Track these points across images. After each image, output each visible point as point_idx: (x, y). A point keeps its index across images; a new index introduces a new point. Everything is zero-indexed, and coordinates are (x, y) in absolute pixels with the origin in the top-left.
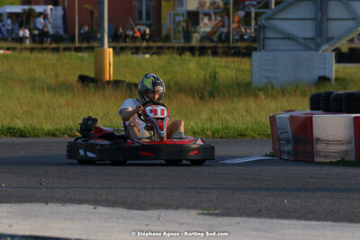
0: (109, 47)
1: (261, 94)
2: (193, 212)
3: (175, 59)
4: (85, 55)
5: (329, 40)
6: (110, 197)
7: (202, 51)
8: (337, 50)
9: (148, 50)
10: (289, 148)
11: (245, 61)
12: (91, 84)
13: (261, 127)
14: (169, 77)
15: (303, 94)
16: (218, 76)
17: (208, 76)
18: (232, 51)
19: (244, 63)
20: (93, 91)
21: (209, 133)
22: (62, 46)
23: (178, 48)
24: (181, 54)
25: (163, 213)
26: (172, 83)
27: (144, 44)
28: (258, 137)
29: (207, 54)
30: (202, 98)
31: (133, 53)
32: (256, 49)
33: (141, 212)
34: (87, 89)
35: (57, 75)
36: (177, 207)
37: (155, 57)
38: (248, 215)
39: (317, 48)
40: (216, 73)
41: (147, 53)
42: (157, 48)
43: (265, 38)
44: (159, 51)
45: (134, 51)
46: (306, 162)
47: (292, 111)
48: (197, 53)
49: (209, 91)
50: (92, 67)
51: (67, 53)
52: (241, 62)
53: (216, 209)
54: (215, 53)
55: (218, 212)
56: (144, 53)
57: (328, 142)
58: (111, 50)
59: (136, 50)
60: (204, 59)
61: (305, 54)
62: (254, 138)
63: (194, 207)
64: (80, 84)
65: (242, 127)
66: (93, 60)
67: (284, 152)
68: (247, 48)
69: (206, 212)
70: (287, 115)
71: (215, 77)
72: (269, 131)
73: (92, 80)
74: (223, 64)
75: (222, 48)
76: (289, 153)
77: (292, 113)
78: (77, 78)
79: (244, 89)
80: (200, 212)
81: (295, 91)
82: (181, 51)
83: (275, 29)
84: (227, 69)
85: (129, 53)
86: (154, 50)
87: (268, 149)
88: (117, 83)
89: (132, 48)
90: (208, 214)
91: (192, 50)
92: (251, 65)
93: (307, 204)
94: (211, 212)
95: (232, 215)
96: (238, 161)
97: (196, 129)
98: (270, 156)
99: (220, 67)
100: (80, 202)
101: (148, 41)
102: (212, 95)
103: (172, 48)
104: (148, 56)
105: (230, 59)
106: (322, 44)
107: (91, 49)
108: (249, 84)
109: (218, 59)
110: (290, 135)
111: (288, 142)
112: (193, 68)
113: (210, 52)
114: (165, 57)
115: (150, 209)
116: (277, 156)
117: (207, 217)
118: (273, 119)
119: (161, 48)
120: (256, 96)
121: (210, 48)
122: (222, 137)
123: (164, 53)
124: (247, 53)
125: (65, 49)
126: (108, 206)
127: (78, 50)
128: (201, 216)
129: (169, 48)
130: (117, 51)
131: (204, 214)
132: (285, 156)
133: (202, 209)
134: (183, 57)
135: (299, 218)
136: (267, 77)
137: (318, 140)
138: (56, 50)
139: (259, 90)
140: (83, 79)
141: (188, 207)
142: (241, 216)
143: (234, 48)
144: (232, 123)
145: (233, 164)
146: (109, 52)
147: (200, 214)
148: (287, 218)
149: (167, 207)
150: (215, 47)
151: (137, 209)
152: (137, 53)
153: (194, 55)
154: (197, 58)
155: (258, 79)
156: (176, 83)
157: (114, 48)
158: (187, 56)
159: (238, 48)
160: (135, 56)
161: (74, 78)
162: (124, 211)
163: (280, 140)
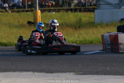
0: (39, 10)
1: (99, 26)
2: (72, 74)
3: (65, 14)
4: (30, 13)
6: (39, 69)
7: (75, 10)
9: (54, 10)
10: (109, 47)
11: (92, 13)
12: (32, 25)
13: (98, 39)
14: (62, 21)
15: (115, 26)
16: (82, 20)
17: (78, 20)
18: (87, 10)
19: (92, 15)
20: (33, 27)
21: (78, 42)
22: (21, 10)
23: (66, 9)
25: (60, 74)
26: (64, 23)
28: (97, 43)
30: (76, 28)
31: (48, 12)
32: (96, 9)
33: (51, 74)
34: (31, 26)
35: (19, 22)
36: (65, 72)
37: (57, 13)
38: (93, 74)
39: (120, 8)
40: (81, 19)
41: (54, 12)
42: (58, 10)
43: (100, 4)
45: (49, 11)
46: (116, 52)
47: (110, 33)
48: (73, 11)
49: (78, 26)
50: (33, 18)
51: (23, 13)
52: (90, 14)
53: (80, 72)
54: (80, 11)
55: (81, 73)
56: (53, 12)
58: (40, 11)
59: (50, 11)
60: (76, 13)
61: (115, 10)
62: (96, 44)
63: (72, 72)
64: (28, 25)
65: (91, 39)
66: (33, 15)
67: (107, 49)
69: (77, 73)
70: (108, 34)
71: (80, 20)
72: (102, 41)
73: (33, 23)
74: (83, 15)
75: (83, 9)
76: (109, 49)
77: (110, 34)
78: (26, 22)
79: (92, 25)
80: (75, 73)
81: (112, 25)
82: (67, 10)
83: (103, 1)
84: (85, 17)
85: (47, 12)
86: (57, 11)
87: (101, 48)
89: (48, 10)
90: (78, 74)
91: (71, 10)
92: (95, 15)
93: (116, 69)
94: (79, 73)
95: (87, 74)
96: (89, 53)
97: (73, 41)
98: (102, 50)
99: (82, 16)
100: (28, 71)
102: (79, 27)
103: (64, 9)
104: (54, 13)
105: (86, 13)
106: (122, 6)
107: (32, 11)
108: (94, 23)
109: (81, 13)
110: (109, 42)
111: (109, 45)
112: (72, 17)
113: (78, 10)
114: (61, 13)
115: (55, 73)
116: (105, 50)
117: (77, 75)
118: (102, 36)
119: (59, 9)
120: (97, 27)
121: (79, 9)
122: (83, 44)
123: (60, 12)
124: (93, 11)
125: (23, 11)
126: (38, 72)
127: (27, 11)
128: (75, 75)
129: (62, 9)
130: (42, 11)
131: (76, 74)
132: (108, 51)
133: (75, 72)
134: (68, 13)
136: (100, 20)
137: (120, 44)
138: (18, 12)
139: (98, 25)
140: (29, 23)
141: (70, 72)
142: (90, 74)
143: (88, 9)
144: (87, 38)
145: (87, 54)
146: (39, 12)
147: (74, 74)
148: (108, 75)
149: (62, 72)
150: (80, 9)
151: (50, 73)
152: (50, 12)
153: (72, 12)
154: (73, 13)
155: (97, 21)
156: (66, 23)
157: (41, 10)
158: (69, 12)
159: (90, 8)
160: (49, 13)
161: (26, 23)
162: (45, 74)
163: (105, 44)
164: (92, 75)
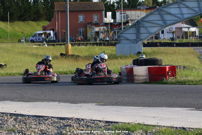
0: (70, 44)
1: (119, 58)
2: (94, 104)
3: (91, 47)
4: (63, 46)
5: (141, 40)
7: (100, 44)
8: (144, 43)
9: (83, 44)
18: (110, 44)
19: (114, 48)
22: (55, 44)
24: (93, 45)
27: (82, 42)
29: (102, 45)
32: (117, 43)
35: (53, 54)
36: (88, 102)
37: (85, 47)
39: (137, 42)
43: (120, 40)
44: (86, 45)
53: (102, 103)
54: (104, 45)
56: (81, 45)
57: (139, 76)
59: (79, 45)
60: (101, 47)
63: (94, 102)
64: (60, 56)
66: (65, 48)
67: (124, 79)
68: (115, 43)
73: (64, 55)
75: (107, 43)
78: (59, 54)
82: (93, 44)
83: (123, 37)
85: (77, 46)
88: (73, 55)
91: (97, 44)
92: (116, 49)
94: (100, 104)
99: (106, 49)
101: (83, 41)
103: (91, 43)
104: (83, 46)
105: (109, 47)
106: (139, 41)
107: (64, 44)
109: (105, 47)
110: (126, 74)
111: (126, 76)
114: (88, 47)
117: (100, 106)
119: (87, 43)
121: (103, 43)
123: (88, 45)
124: (114, 45)
125: (57, 45)
126: (64, 102)
127: (60, 45)
130: (73, 45)
131: (97, 105)
133: (97, 103)
135: (131, 106)
137: (135, 75)
138: (53, 45)
140: (62, 54)
141: (92, 102)
142: (110, 105)
149: (85, 102)
151: (74, 103)
154: (98, 47)
156: (92, 55)
158: (95, 46)
159: (112, 43)
160: (79, 47)
164: (112, 106)
